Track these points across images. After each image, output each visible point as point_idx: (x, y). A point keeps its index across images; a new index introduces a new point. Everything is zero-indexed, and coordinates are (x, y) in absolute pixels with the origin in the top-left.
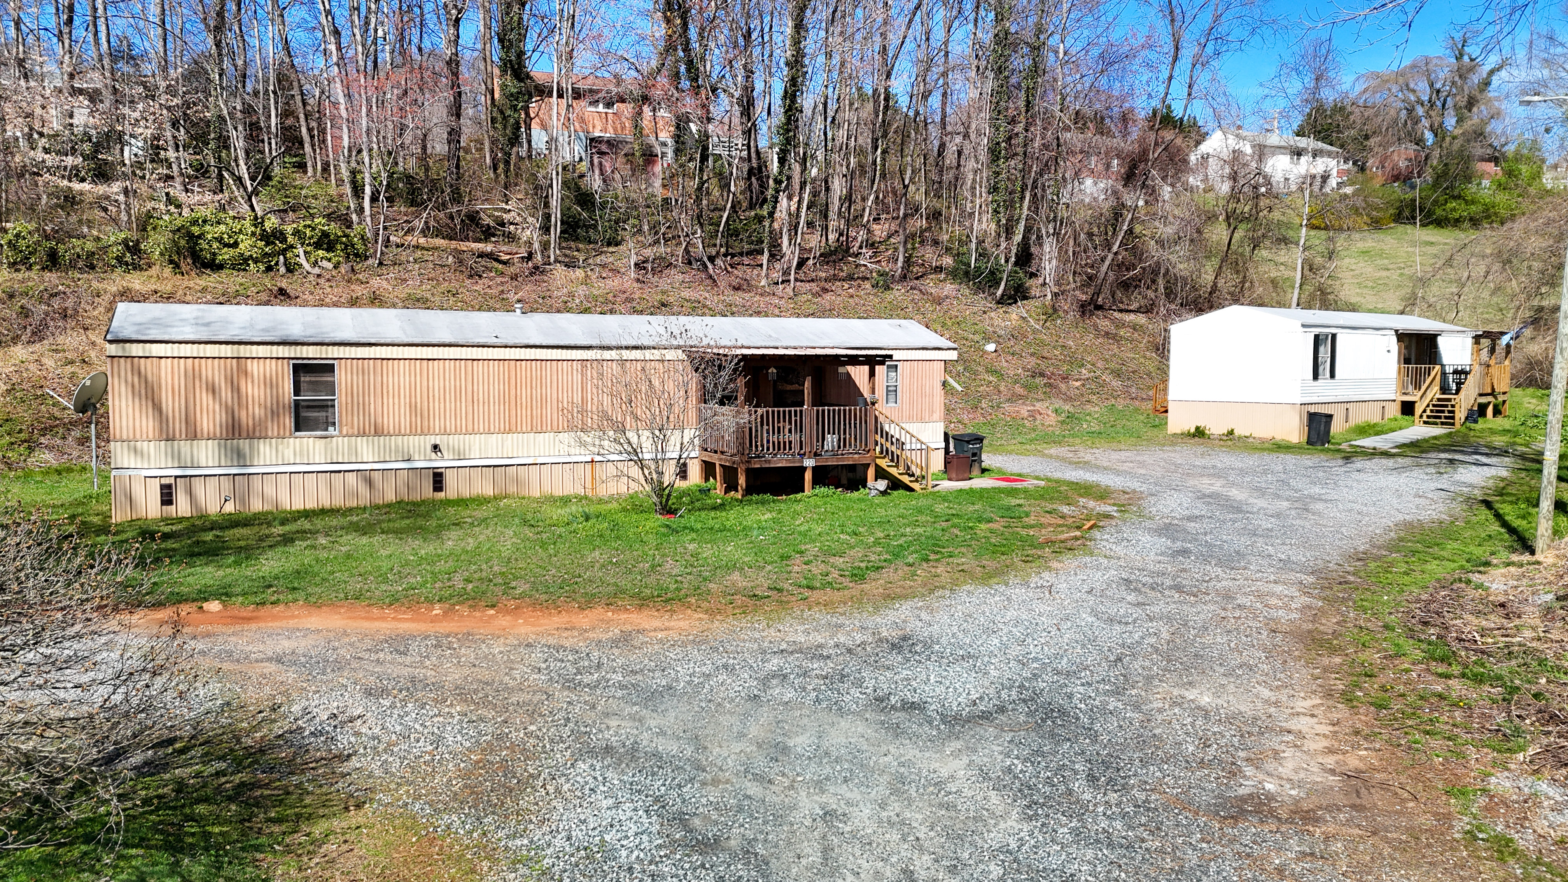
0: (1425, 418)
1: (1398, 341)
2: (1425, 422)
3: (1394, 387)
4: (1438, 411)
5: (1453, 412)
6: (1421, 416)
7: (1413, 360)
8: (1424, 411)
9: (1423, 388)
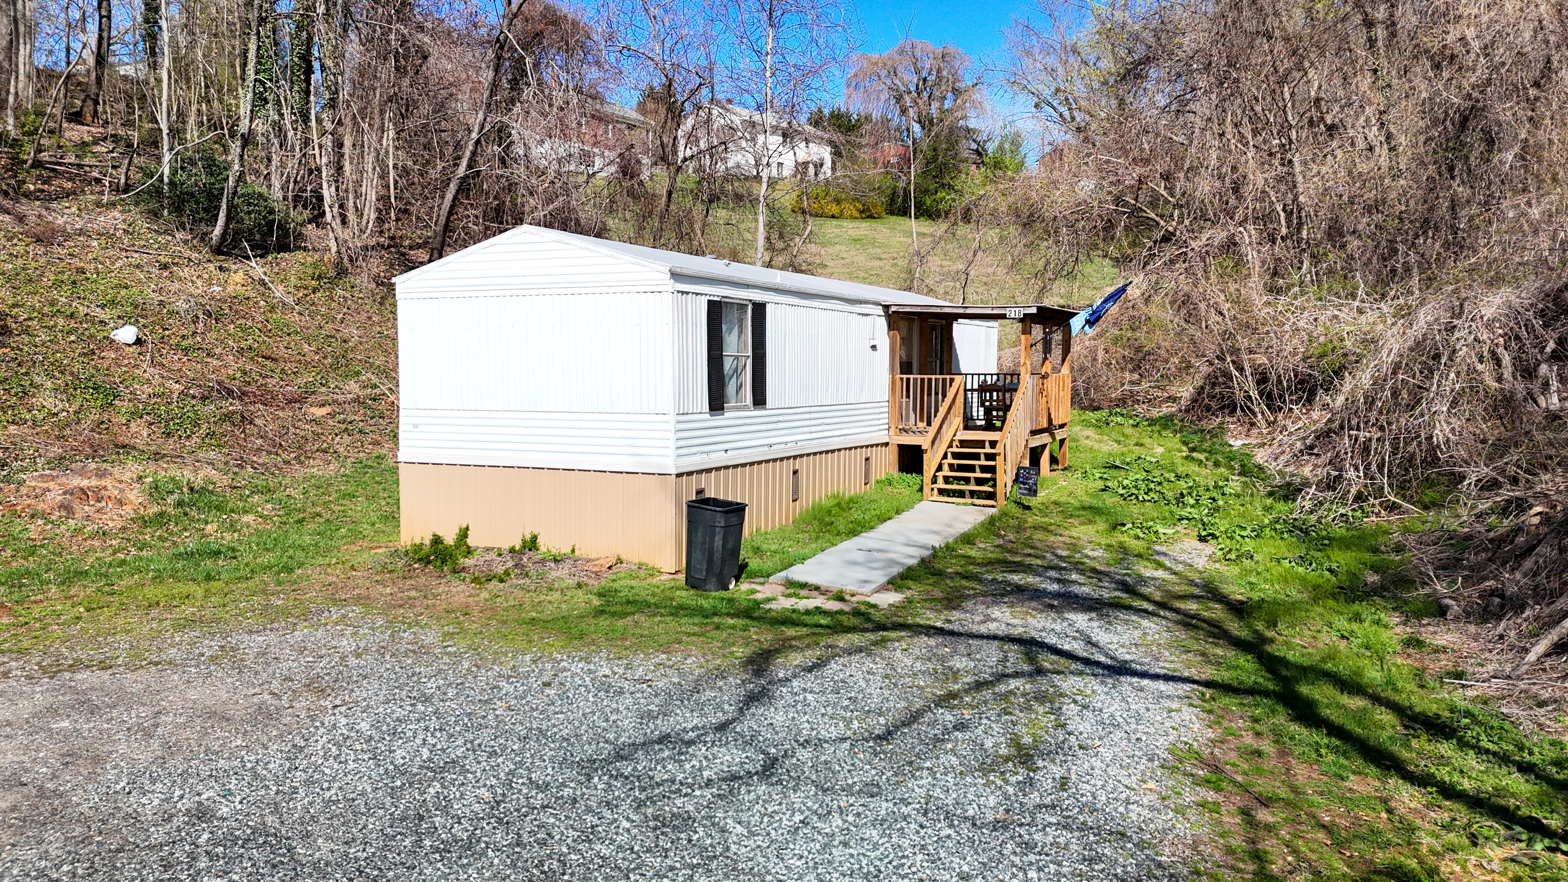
0: (941, 484)
1: (890, 327)
2: (941, 492)
3: (884, 418)
4: (961, 468)
5: (992, 470)
6: (934, 480)
7: (915, 367)
8: (940, 468)
9: (936, 423)
